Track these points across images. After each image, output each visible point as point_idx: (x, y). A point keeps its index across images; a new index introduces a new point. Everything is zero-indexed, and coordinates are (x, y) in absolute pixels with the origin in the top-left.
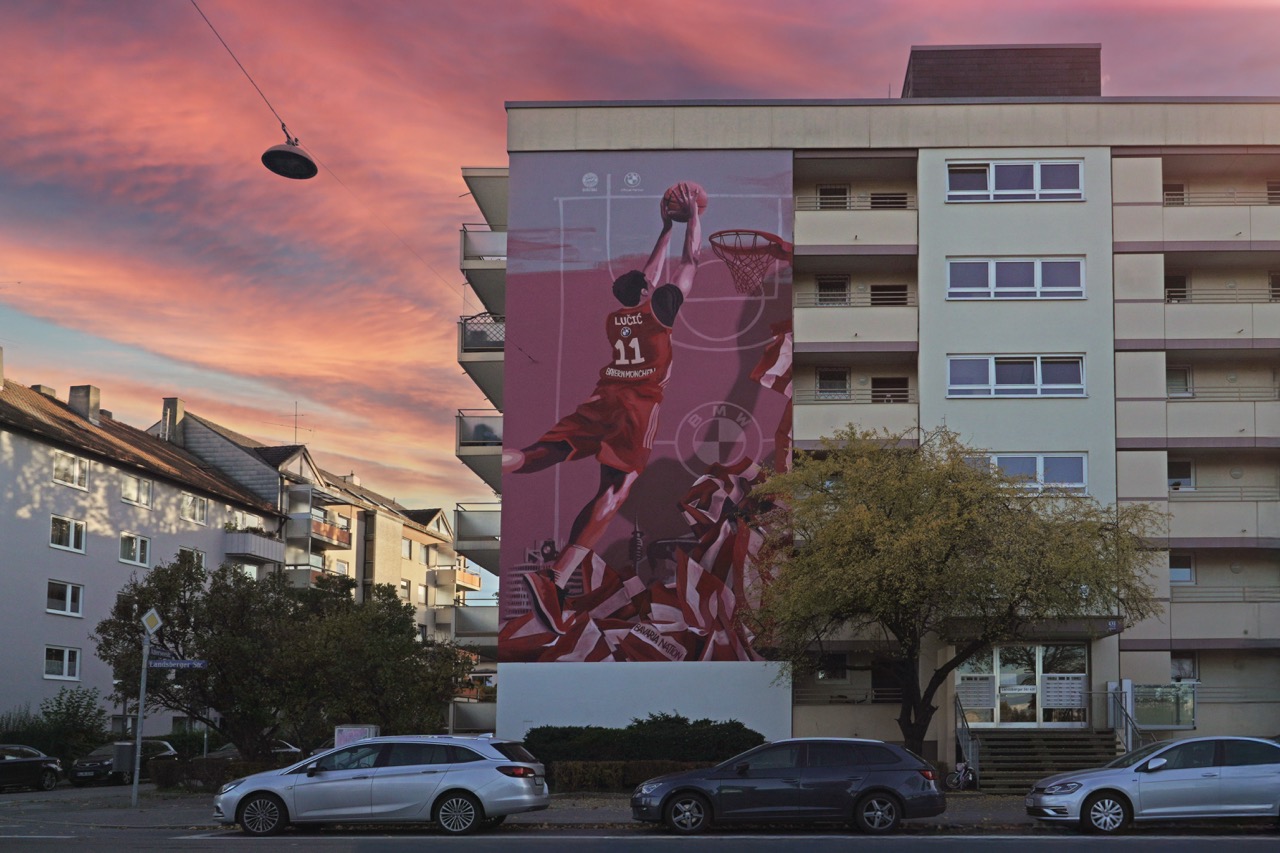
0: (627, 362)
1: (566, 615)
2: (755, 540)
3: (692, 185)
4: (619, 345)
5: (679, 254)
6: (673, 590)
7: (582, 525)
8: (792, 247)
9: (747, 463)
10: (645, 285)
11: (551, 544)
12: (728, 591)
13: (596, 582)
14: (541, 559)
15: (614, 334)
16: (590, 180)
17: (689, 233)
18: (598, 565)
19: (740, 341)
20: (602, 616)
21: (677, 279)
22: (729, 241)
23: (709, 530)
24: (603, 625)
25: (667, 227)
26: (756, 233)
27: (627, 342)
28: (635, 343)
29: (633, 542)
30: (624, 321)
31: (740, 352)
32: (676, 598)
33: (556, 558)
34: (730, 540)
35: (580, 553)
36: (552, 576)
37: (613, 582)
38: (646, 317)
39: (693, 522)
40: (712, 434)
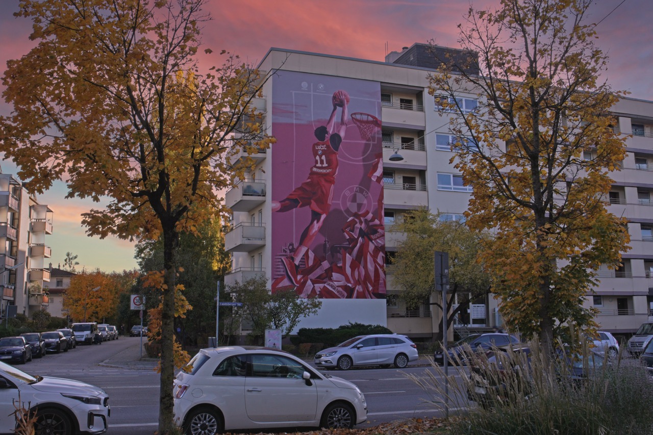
0: (321, 165)
1: (299, 277)
2: (371, 247)
3: (344, 92)
4: (318, 158)
5: (340, 121)
6: (341, 267)
7: (304, 237)
8: (381, 121)
9: (367, 213)
10: (327, 132)
11: (292, 244)
12: (361, 267)
13: (311, 263)
14: (288, 251)
15: (315, 153)
16: (304, 85)
17: (343, 112)
18: (311, 255)
19: (364, 160)
20: (313, 278)
21: (339, 131)
22: (358, 117)
23: (353, 241)
24: (314, 282)
25: (335, 109)
26: (368, 115)
27: (320, 157)
28: (323, 157)
29: (325, 245)
30: (319, 148)
31: (364, 165)
32: (342, 271)
33: (294, 251)
34: (362, 246)
35: (304, 250)
36: (293, 259)
37: (317, 263)
38: (328, 147)
39: (348, 237)
40: (354, 199)
